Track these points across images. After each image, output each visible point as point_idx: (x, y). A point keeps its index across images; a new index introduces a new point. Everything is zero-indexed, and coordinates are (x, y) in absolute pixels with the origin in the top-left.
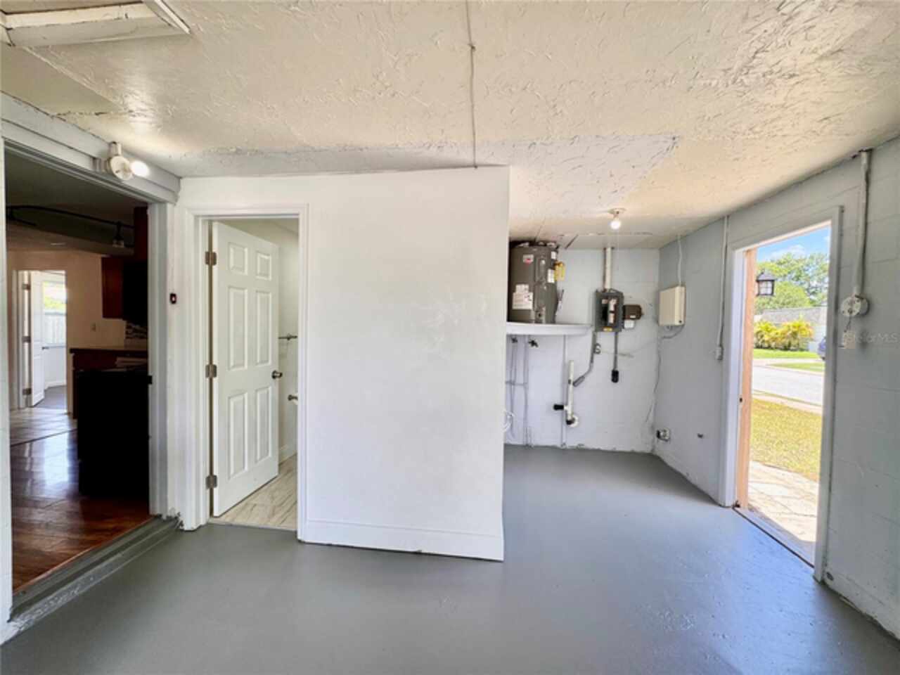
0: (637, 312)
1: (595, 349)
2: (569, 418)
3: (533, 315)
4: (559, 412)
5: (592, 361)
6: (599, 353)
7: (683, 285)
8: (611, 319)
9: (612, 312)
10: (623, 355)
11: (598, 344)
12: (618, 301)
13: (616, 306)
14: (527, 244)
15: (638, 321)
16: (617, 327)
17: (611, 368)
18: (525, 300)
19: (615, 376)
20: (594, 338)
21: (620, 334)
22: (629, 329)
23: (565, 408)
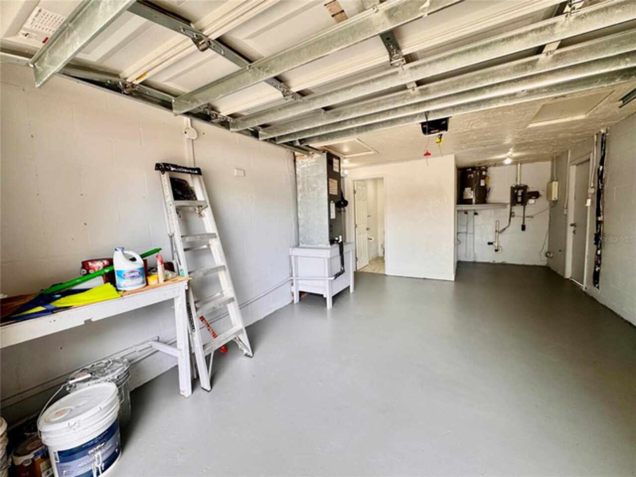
0: (536, 195)
1: (512, 215)
2: (496, 248)
3: (474, 201)
4: (491, 246)
5: (510, 221)
6: (514, 216)
7: (557, 181)
8: (519, 199)
9: (519, 196)
10: (528, 217)
11: (513, 212)
12: (524, 191)
13: (522, 193)
14: (470, 170)
15: (537, 200)
16: (524, 203)
17: (522, 223)
18: (470, 194)
19: (523, 228)
20: (511, 209)
21: (526, 206)
22: (531, 204)
23: (494, 244)
